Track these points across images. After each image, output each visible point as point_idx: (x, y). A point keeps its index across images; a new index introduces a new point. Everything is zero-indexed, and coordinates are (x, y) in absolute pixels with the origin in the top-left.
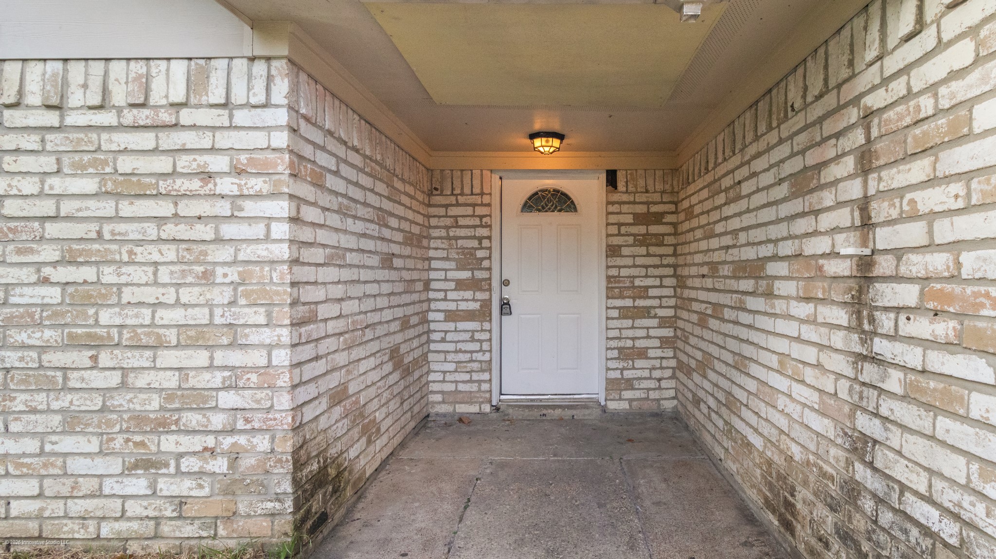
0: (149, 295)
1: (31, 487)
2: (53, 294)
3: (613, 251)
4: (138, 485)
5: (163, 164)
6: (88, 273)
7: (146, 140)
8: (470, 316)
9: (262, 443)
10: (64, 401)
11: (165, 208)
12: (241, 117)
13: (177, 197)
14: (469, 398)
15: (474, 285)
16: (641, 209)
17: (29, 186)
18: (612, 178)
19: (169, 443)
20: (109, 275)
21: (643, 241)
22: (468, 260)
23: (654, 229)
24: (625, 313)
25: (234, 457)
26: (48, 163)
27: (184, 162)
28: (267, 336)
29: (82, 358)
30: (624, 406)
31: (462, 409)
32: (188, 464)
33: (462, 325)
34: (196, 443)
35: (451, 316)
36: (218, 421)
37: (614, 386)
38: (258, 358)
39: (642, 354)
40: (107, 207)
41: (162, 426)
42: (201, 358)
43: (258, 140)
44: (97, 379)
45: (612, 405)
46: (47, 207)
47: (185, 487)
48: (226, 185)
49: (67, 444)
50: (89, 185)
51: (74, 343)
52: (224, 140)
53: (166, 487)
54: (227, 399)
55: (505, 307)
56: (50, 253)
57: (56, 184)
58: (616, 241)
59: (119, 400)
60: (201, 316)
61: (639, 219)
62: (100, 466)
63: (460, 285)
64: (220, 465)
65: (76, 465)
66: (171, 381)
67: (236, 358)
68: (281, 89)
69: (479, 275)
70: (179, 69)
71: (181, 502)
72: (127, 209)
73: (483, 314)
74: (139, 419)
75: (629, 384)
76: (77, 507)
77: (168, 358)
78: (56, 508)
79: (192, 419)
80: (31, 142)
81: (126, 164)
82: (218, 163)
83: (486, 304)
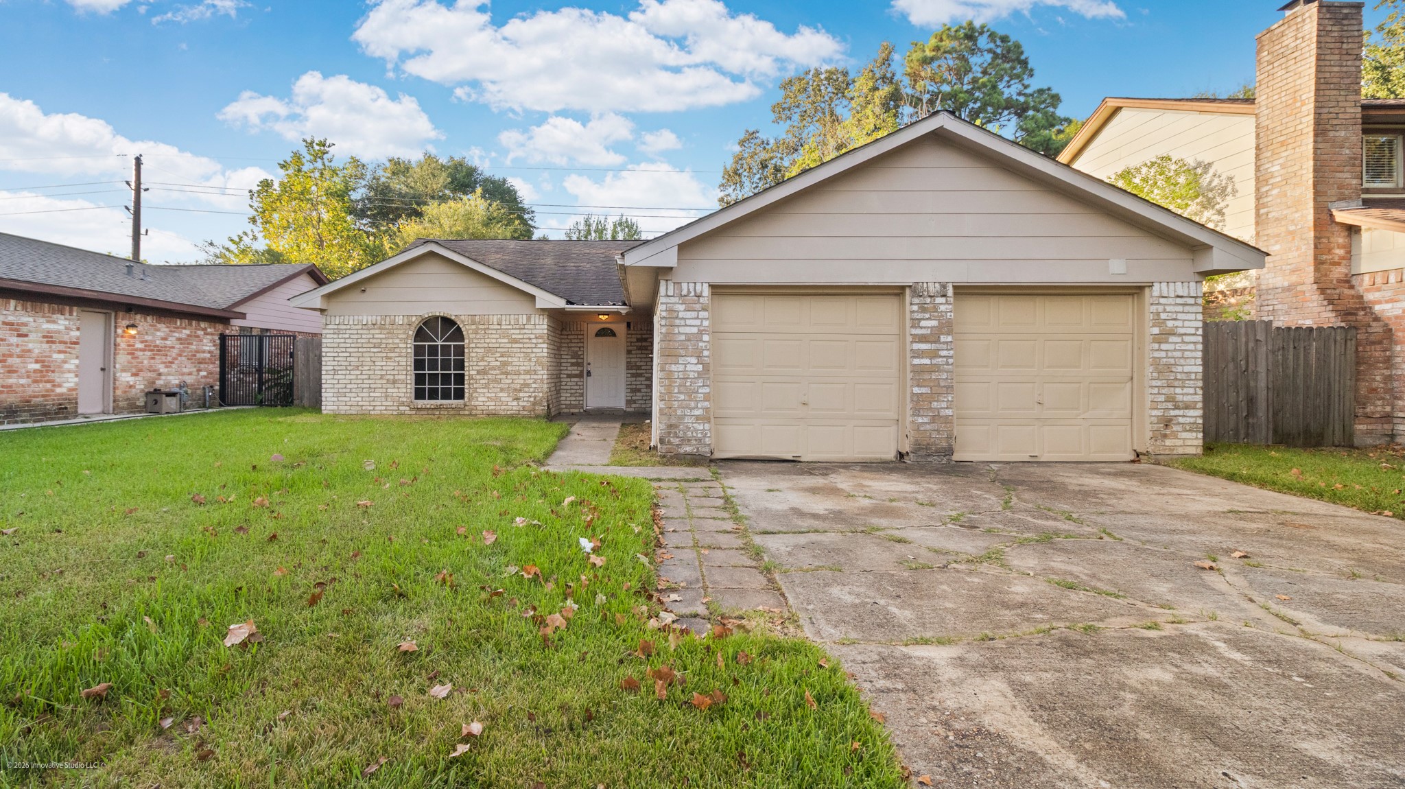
0: (518, 364)
1: (493, 403)
2: (498, 363)
3: (629, 352)
4: (515, 403)
5: (521, 336)
6: (506, 359)
7: (518, 331)
8: (576, 376)
9: (541, 395)
10: (500, 386)
11: (521, 346)
12: (537, 327)
13: (524, 343)
14: (575, 407)
15: (577, 364)
16: (639, 336)
17: (494, 341)
18: (629, 325)
19: (521, 395)
20: (510, 359)
21: (640, 348)
22: (575, 355)
23: (644, 344)
24: (633, 375)
25: (535, 397)
26: (498, 336)
27: (525, 336)
28: (542, 372)
29: (504, 376)
30: (632, 410)
31: (573, 411)
32: (526, 399)
33: (573, 380)
34: (527, 395)
35: (569, 376)
36: (532, 390)
37: (629, 402)
38: (540, 377)
39: (639, 390)
40: (510, 345)
41: (520, 391)
42: (528, 377)
43: (541, 331)
44: (507, 381)
45: (628, 410)
46: (498, 345)
47: (525, 404)
48: (534, 341)
49: (501, 394)
50: (506, 341)
51: (502, 373)
52: (534, 331)
53: (521, 404)
54: (534, 385)
55: (589, 374)
56: (498, 355)
57: (499, 341)
58: (630, 348)
59: (512, 386)
60: (528, 368)
61: (638, 340)
62: (507, 399)
63: (573, 364)
64: (532, 399)
65: (503, 399)
66: (522, 382)
67: (535, 377)
68: (546, 320)
69: (580, 361)
70: (525, 317)
71: (524, 407)
72: (514, 346)
73: (580, 375)
74: (515, 389)
75: (634, 402)
76: (503, 408)
77: (522, 377)
78: (498, 408)
79: (526, 389)
80: (494, 332)
81: (514, 336)
82: (533, 336)
83: (582, 372)
